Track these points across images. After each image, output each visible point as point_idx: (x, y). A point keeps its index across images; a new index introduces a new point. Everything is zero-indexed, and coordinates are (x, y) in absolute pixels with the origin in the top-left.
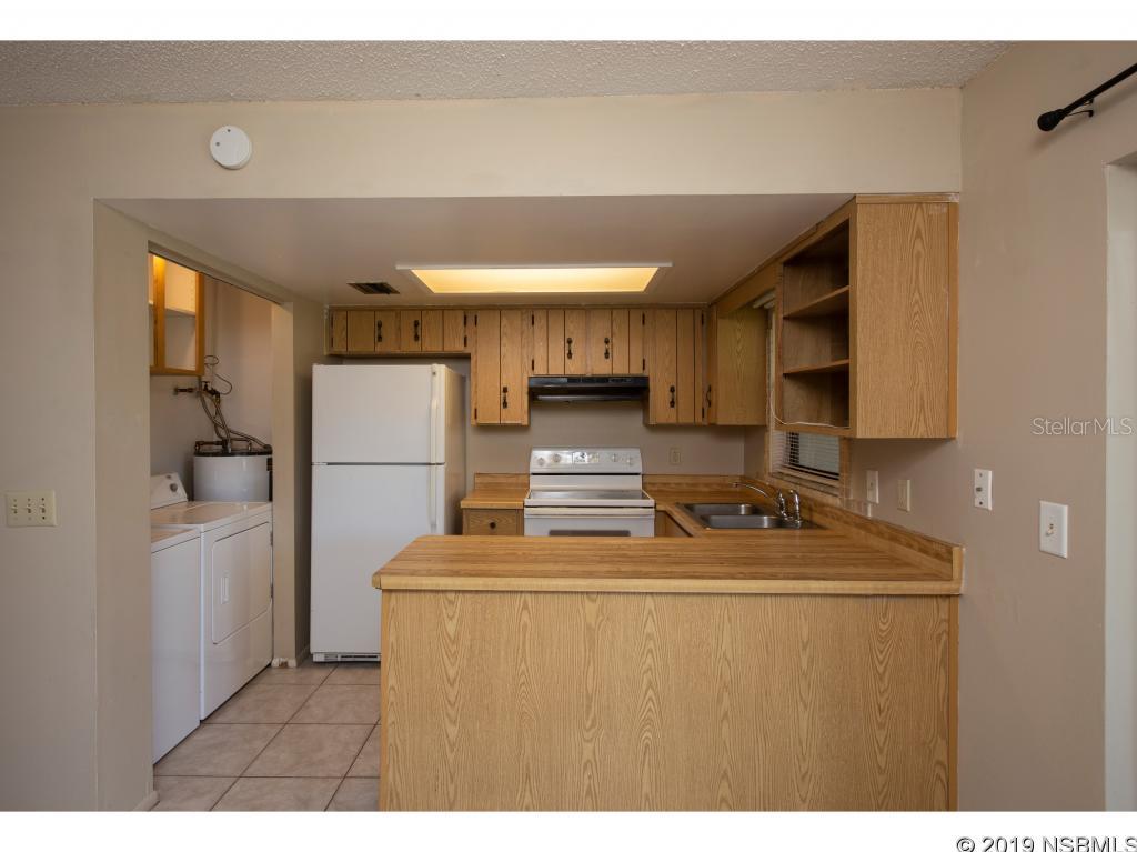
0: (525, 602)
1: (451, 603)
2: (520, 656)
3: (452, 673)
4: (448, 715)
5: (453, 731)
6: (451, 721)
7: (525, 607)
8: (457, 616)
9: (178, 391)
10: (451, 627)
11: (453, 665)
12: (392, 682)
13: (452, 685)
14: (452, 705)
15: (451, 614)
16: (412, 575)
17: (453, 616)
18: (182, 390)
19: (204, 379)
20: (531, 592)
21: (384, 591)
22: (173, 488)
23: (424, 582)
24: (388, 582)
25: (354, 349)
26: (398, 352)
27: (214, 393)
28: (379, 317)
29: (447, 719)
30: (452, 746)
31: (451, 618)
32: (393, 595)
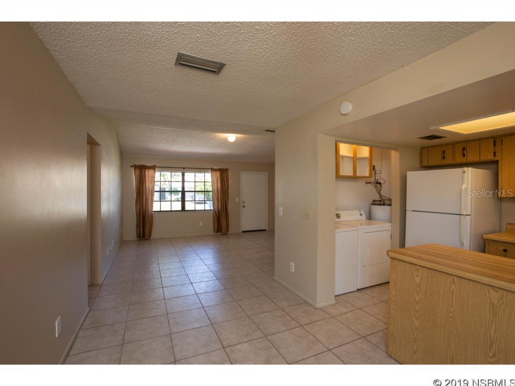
0: (453, 280)
1: (418, 270)
2: (450, 304)
3: (417, 299)
4: (415, 315)
5: (417, 323)
6: (416, 318)
7: (453, 282)
8: (420, 276)
9: (367, 183)
10: (417, 280)
11: (418, 296)
12: (393, 293)
13: (417, 304)
14: (417, 312)
15: (417, 274)
16: (401, 254)
17: (418, 275)
18: (368, 183)
19: (377, 179)
20: (457, 276)
21: (391, 258)
22: (361, 215)
23: (405, 258)
24: (392, 254)
25: (431, 163)
26: (454, 163)
27: (380, 183)
28: (444, 148)
29: (414, 317)
30: (416, 329)
31: (417, 276)
32: (395, 260)
